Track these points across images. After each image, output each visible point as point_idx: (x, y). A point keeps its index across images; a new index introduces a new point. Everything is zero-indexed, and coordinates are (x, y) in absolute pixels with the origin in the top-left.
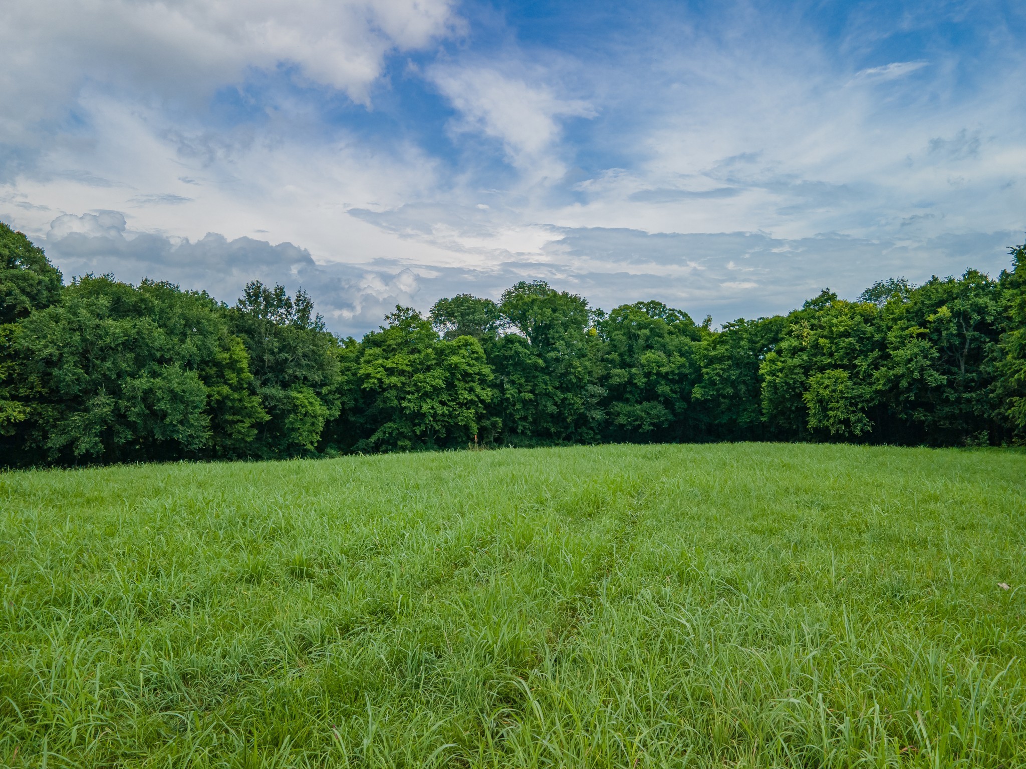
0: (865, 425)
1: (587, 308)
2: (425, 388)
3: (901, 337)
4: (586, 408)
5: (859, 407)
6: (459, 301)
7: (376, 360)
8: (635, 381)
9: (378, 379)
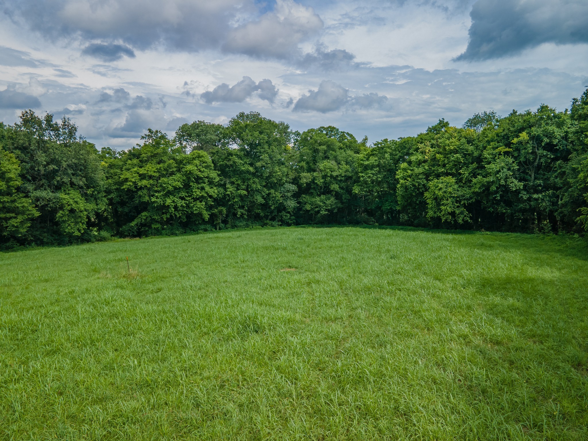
0: (465, 216)
1: (289, 130)
2: (168, 188)
3: (492, 154)
4: (284, 199)
5: (462, 203)
6: (196, 126)
7: (133, 168)
8: (316, 181)
9: (133, 182)
